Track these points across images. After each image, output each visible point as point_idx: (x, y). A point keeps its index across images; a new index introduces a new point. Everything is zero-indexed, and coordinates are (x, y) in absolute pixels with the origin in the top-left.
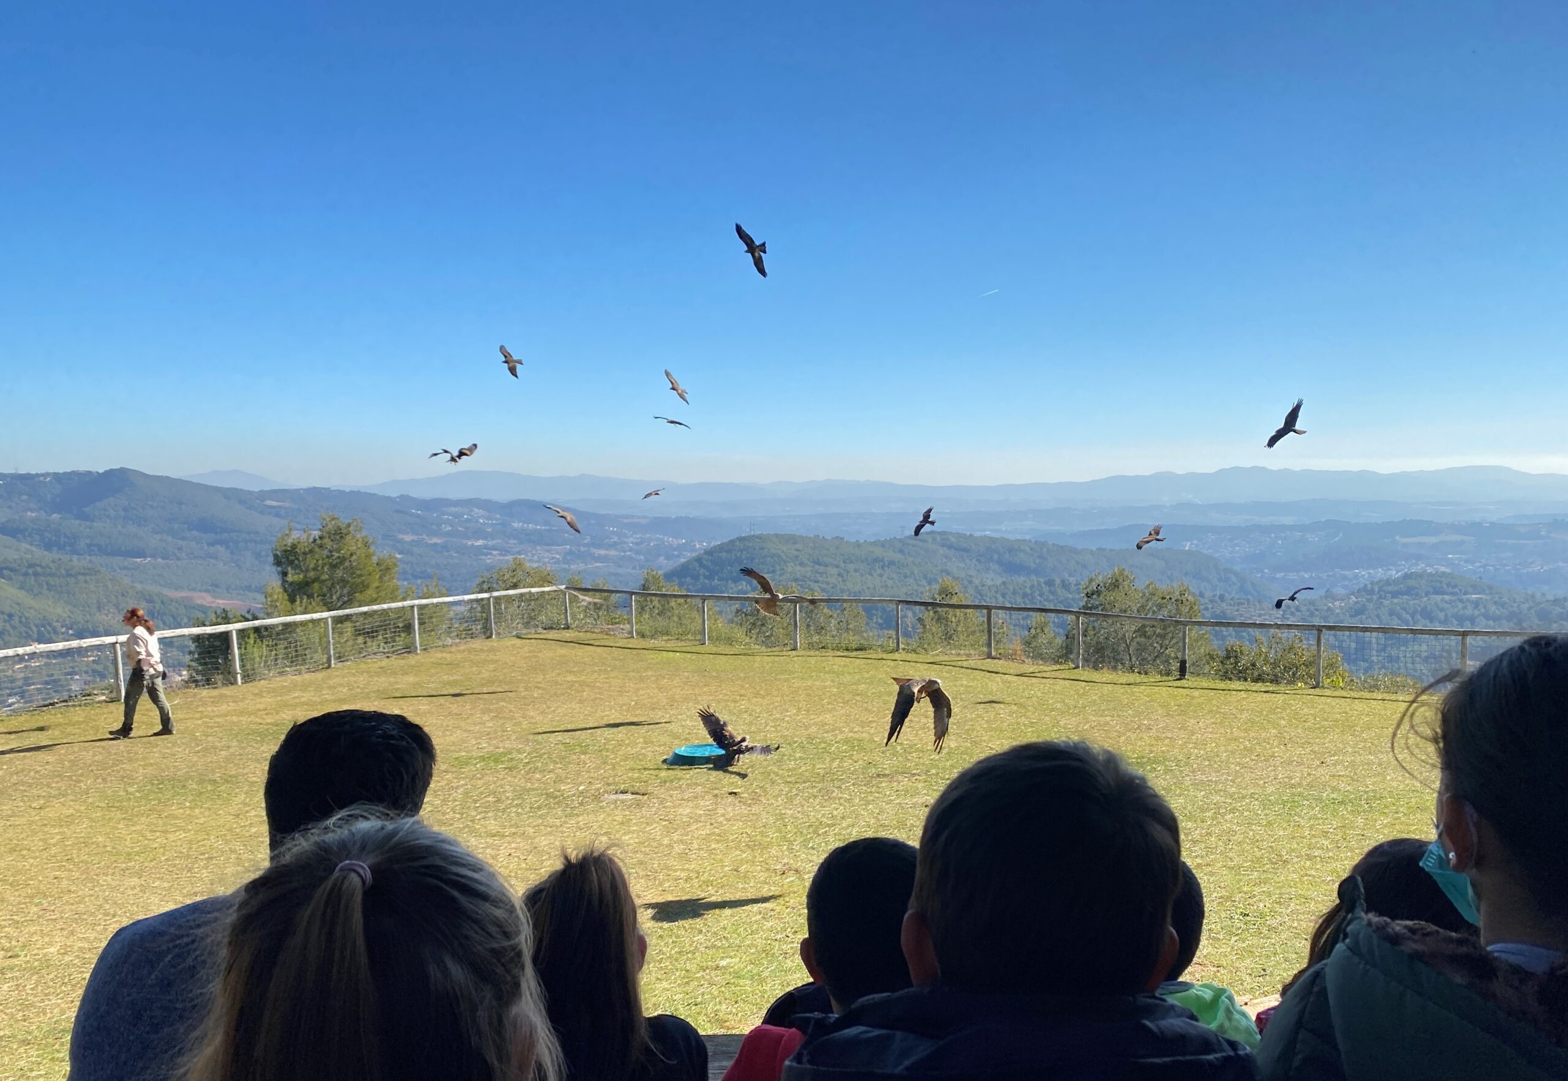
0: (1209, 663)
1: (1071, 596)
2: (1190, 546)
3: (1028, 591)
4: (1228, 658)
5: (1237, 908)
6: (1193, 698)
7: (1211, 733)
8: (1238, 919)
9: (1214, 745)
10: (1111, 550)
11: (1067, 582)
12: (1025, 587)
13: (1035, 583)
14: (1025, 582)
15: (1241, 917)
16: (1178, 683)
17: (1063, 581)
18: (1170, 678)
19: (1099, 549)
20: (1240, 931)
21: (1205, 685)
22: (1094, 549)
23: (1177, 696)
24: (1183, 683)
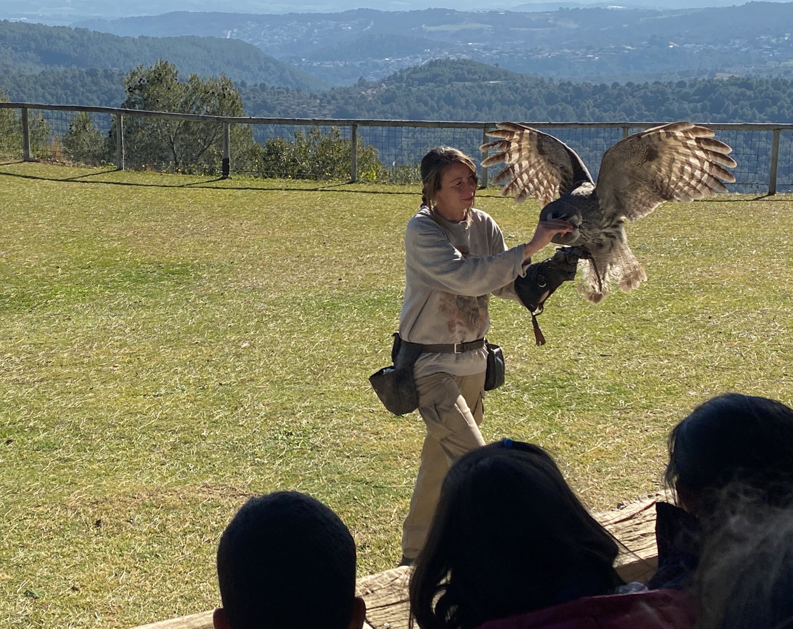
0: (251, 160)
1: (114, 87)
2: (231, 36)
3: (69, 81)
4: (269, 154)
5: (280, 426)
6: (237, 197)
7: (255, 234)
8: (282, 439)
9: (256, 247)
10: (153, 38)
11: (109, 72)
12: (67, 77)
13: (77, 72)
14: (66, 72)
15: (285, 437)
16: (220, 184)
17: (105, 71)
18: (214, 178)
19: (142, 37)
20: (284, 453)
21: (247, 183)
22: (136, 37)
23: (219, 196)
24: (227, 182)
